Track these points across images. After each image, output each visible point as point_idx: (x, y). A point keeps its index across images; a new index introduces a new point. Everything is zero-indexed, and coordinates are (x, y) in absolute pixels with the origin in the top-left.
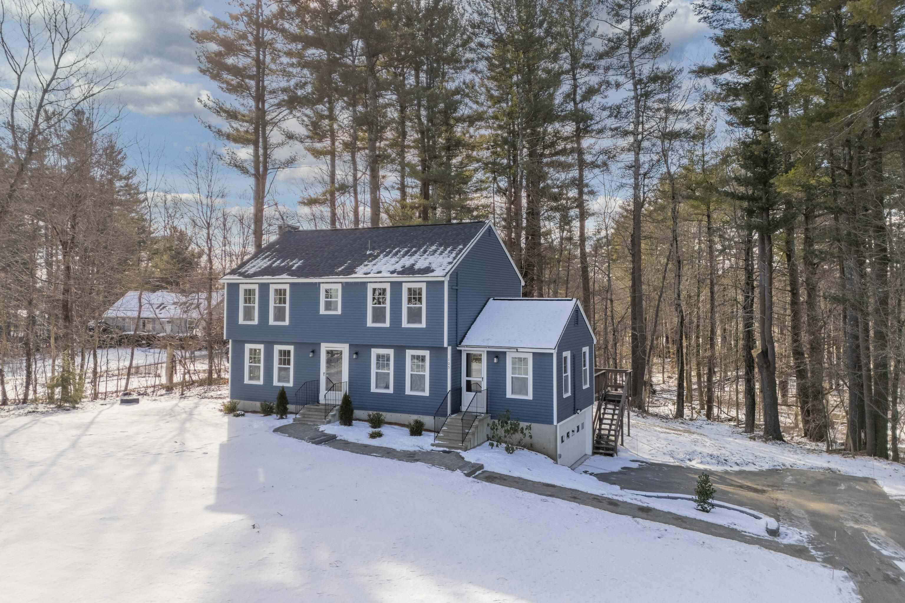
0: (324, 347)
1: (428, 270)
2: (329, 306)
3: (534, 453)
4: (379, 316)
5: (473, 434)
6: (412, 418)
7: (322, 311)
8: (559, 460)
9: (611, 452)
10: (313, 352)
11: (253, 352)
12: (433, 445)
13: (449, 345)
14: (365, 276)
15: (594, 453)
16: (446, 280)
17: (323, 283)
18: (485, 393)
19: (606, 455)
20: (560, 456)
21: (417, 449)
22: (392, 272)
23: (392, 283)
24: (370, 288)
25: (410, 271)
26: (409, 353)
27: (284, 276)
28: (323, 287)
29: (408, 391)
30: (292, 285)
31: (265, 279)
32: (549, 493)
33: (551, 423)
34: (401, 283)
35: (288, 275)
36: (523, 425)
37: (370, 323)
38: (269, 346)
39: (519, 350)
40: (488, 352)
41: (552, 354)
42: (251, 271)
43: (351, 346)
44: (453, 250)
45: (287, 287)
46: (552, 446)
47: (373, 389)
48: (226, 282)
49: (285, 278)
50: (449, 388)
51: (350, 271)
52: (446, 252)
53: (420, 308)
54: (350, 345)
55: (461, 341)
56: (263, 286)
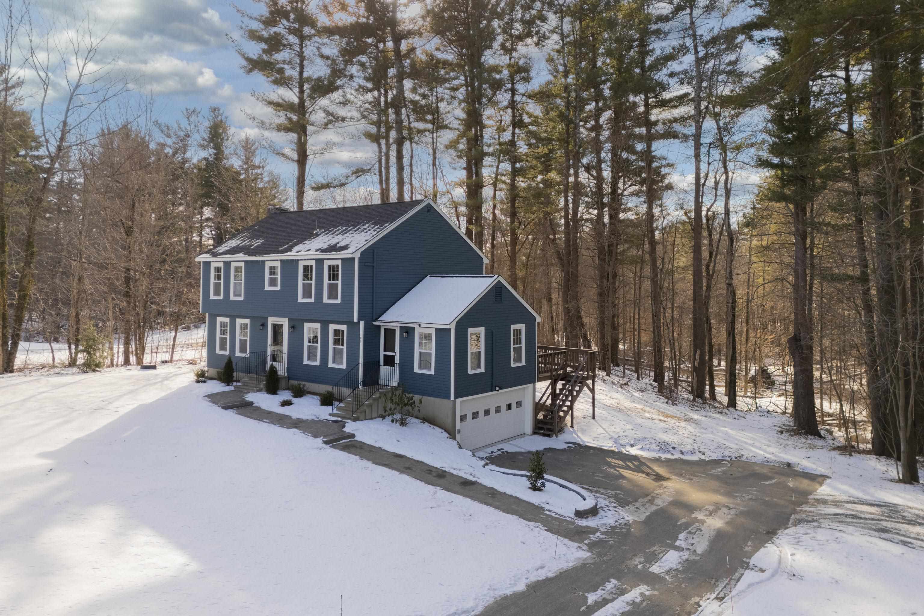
0: (272, 321)
1: (346, 247)
2: (273, 282)
3: (432, 426)
4: (307, 292)
5: (370, 406)
6: (324, 388)
7: (267, 287)
8: (458, 436)
9: (550, 433)
10: (263, 325)
11: (223, 325)
12: (330, 415)
13: (360, 319)
14: (298, 254)
15: (534, 433)
16: (357, 256)
17: (268, 261)
18: (397, 367)
19: (544, 435)
20: (459, 431)
21: (310, 418)
22: (317, 250)
23: (317, 260)
24: (301, 264)
25: (332, 249)
26: (331, 327)
27: (241, 255)
28: (268, 265)
29: (331, 365)
30: (246, 262)
31: (228, 258)
32: (387, 463)
33: (449, 398)
34: (323, 260)
35: (245, 254)
36: (416, 398)
37: (300, 299)
38: (233, 318)
39: (422, 325)
40: (401, 327)
41: (449, 330)
42: (221, 251)
43: (290, 320)
44: (378, 228)
45: (242, 264)
46: (449, 420)
47: (306, 362)
48: (202, 260)
49: (241, 256)
50: (361, 360)
51: (289, 249)
52: (372, 230)
53: (337, 284)
54: (288, 319)
55: (380, 316)
56: (227, 264)
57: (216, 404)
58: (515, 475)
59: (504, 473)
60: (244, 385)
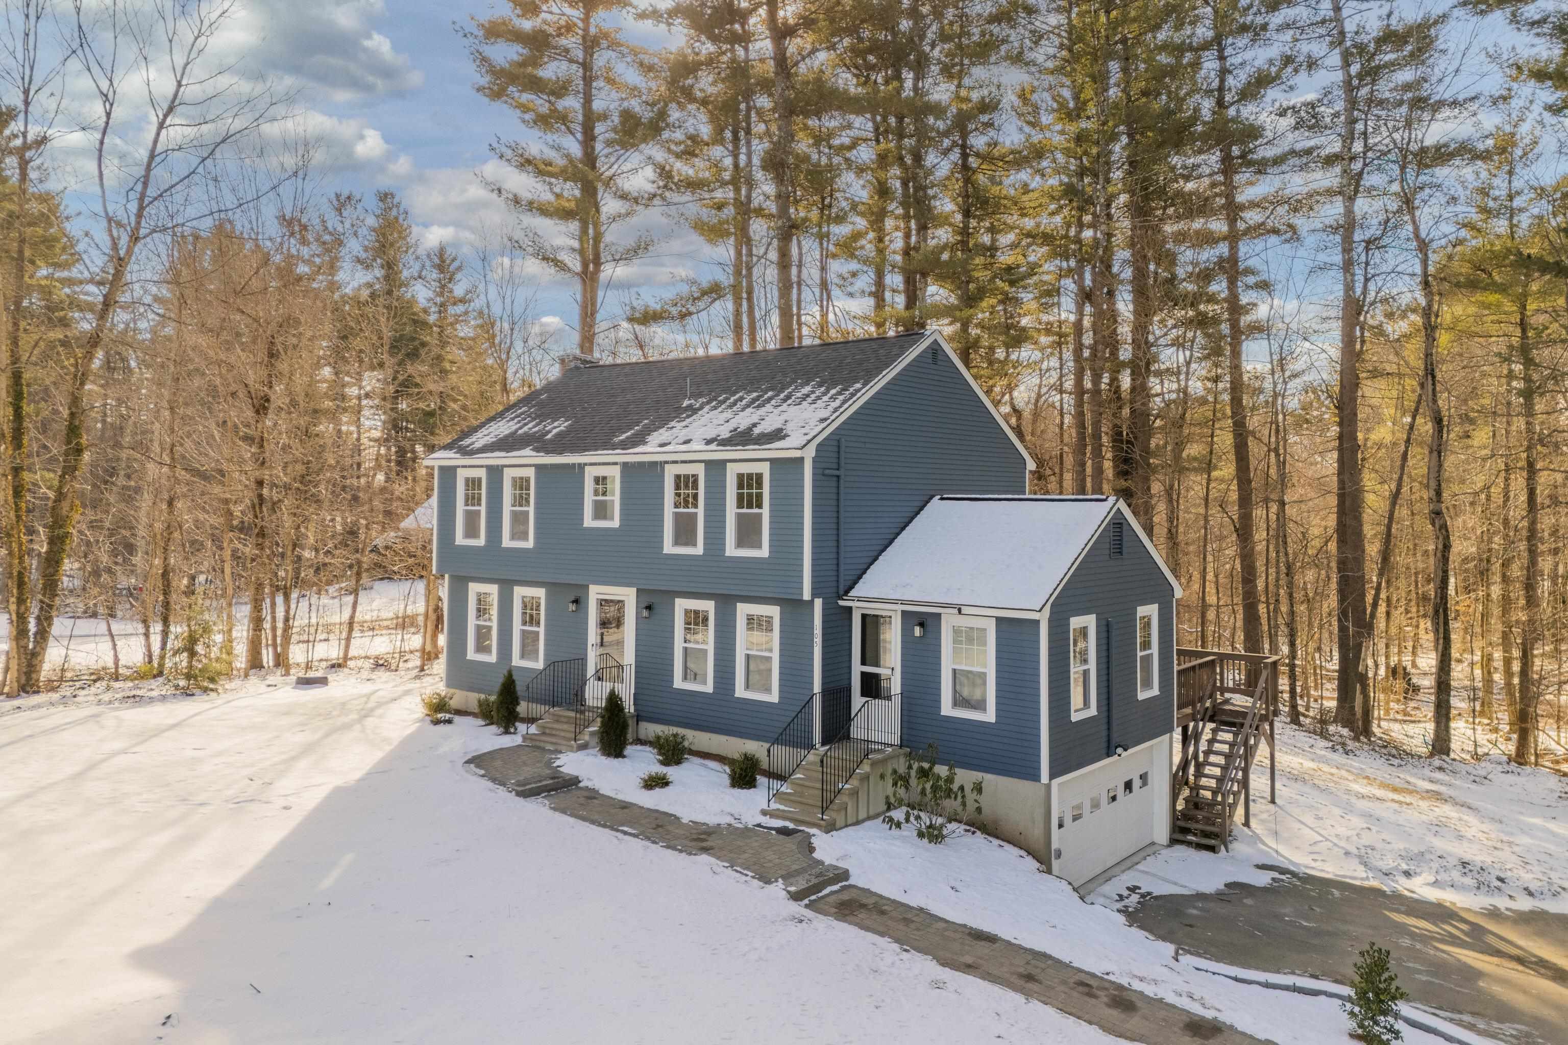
0: (595, 593)
1: (778, 435)
2: (601, 510)
3: (996, 842)
4: (685, 533)
5: (855, 793)
6: (737, 747)
7: (589, 521)
8: (1055, 864)
9: (1212, 842)
10: (576, 601)
11: (482, 599)
12: (764, 813)
13: (814, 595)
14: (659, 449)
15: (1173, 842)
16: (809, 454)
17: (592, 464)
18: (897, 701)
19: (1199, 847)
20: (1059, 854)
21: (725, 820)
22: (709, 442)
23: (708, 464)
24: (670, 472)
25: (743, 438)
26: (743, 610)
27: (528, 451)
28: (590, 473)
29: (740, 692)
30: (539, 468)
31: (496, 458)
33: (1036, 778)
34: (723, 463)
35: (537, 450)
36: (965, 777)
37: (669, 547)
38: (506, 585)
39: (965, 610)
40: (904, 613)
41: (1037, 622)
42: (477, 445)
43: (639, 592)
44: (839, 393)
45: (530, 473)
46: (1037, 832)
47: (678, 683)
48: (436, 464)
49: (528, 455)
50: (817, 688)
51: (639, 439)
52: (825, 398)
53: (760, 516)
54: (638, 590)
55: (851, 588)
56: (495, 473)
57: (500, 782)
58: (1267, 985)
59: (1236, 979)
60: (544, 733)
